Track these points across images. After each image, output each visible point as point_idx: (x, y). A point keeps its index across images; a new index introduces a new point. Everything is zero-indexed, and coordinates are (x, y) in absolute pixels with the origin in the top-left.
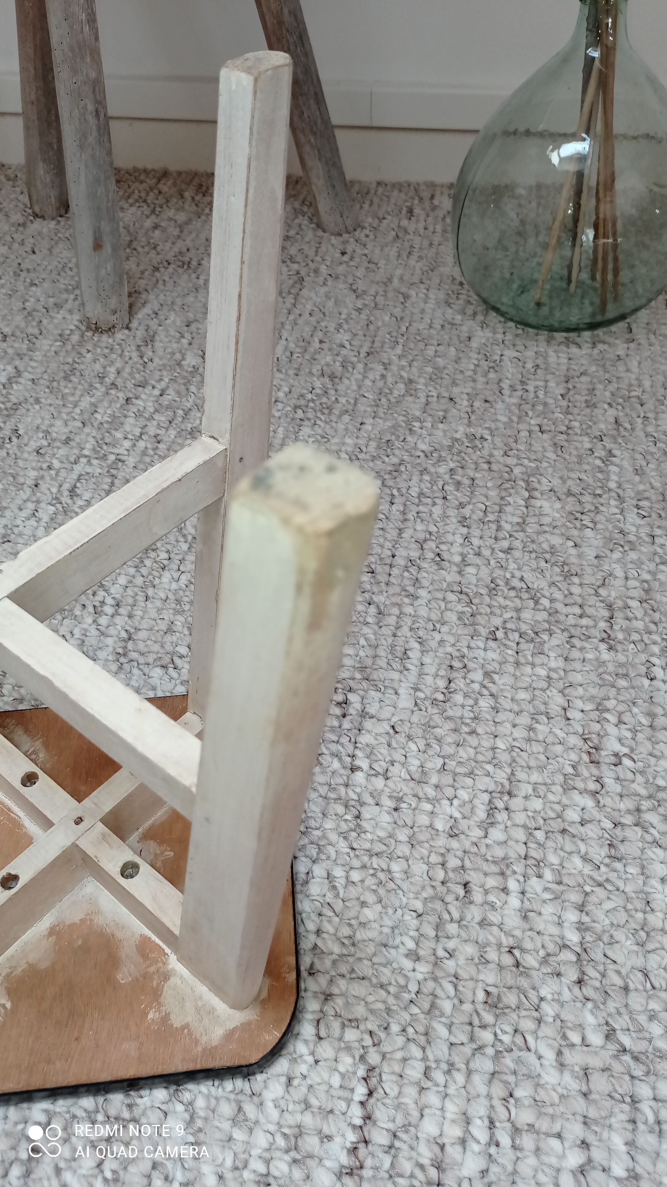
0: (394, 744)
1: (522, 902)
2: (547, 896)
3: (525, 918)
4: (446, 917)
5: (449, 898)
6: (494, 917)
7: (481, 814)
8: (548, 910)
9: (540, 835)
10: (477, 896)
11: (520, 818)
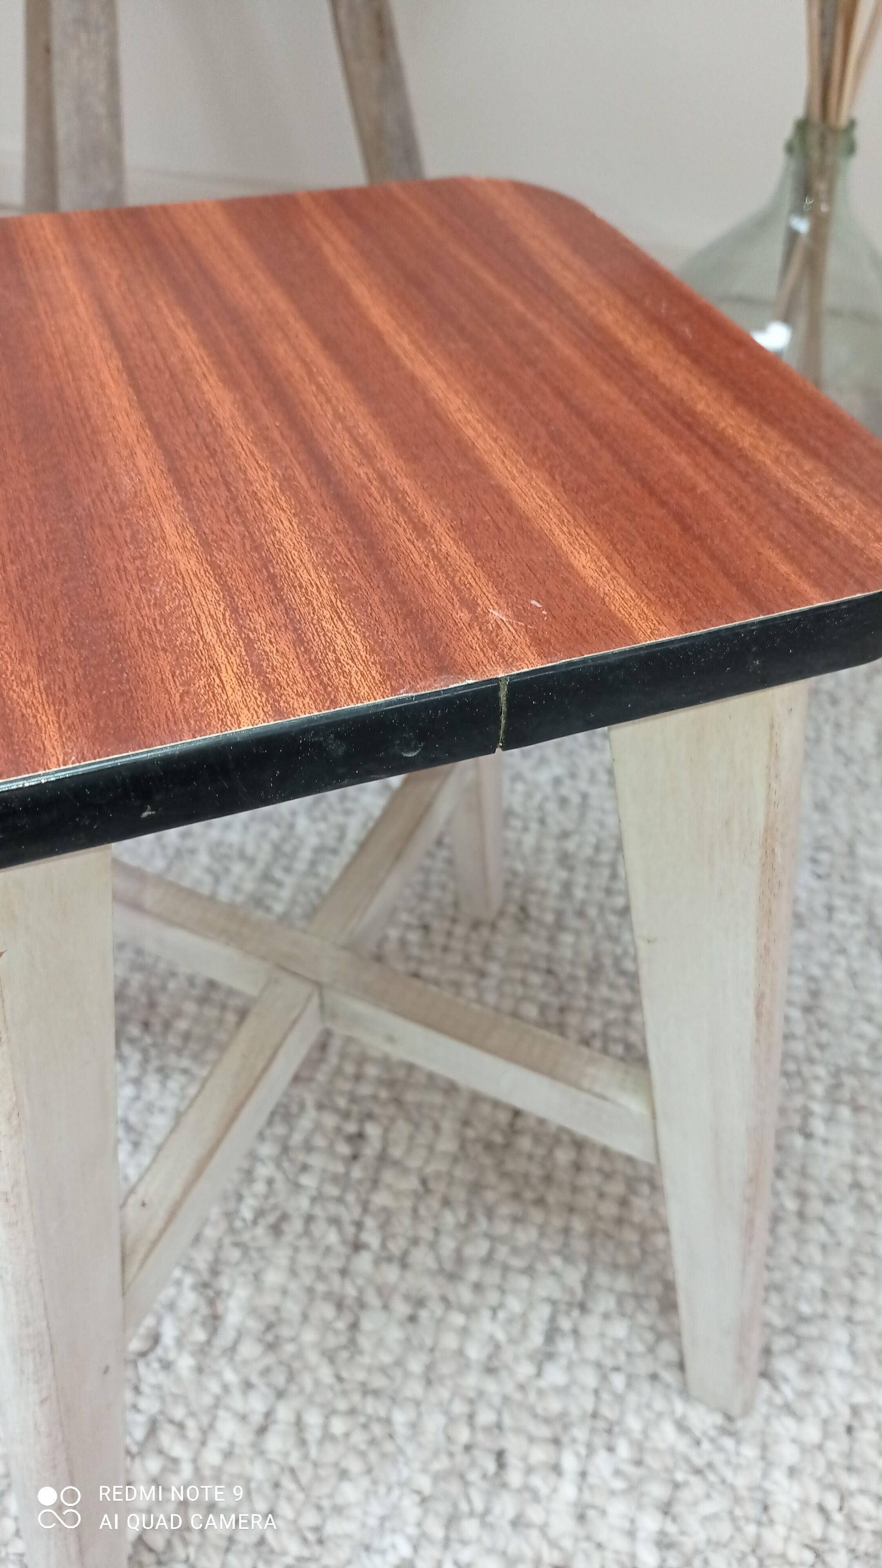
0: (422, 1211)
1: (580, 1489)
2: (619, 1484)
3: (581, 1518)
4: (464, 1507)
5: (473, 1476)
6: (535, 1514)
7: (536, 1339)
8: (617, 1509)
9: (618, 1381)
10: (514, 1477)
11: (593, 1350)
